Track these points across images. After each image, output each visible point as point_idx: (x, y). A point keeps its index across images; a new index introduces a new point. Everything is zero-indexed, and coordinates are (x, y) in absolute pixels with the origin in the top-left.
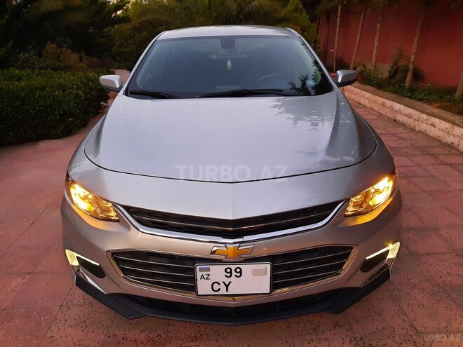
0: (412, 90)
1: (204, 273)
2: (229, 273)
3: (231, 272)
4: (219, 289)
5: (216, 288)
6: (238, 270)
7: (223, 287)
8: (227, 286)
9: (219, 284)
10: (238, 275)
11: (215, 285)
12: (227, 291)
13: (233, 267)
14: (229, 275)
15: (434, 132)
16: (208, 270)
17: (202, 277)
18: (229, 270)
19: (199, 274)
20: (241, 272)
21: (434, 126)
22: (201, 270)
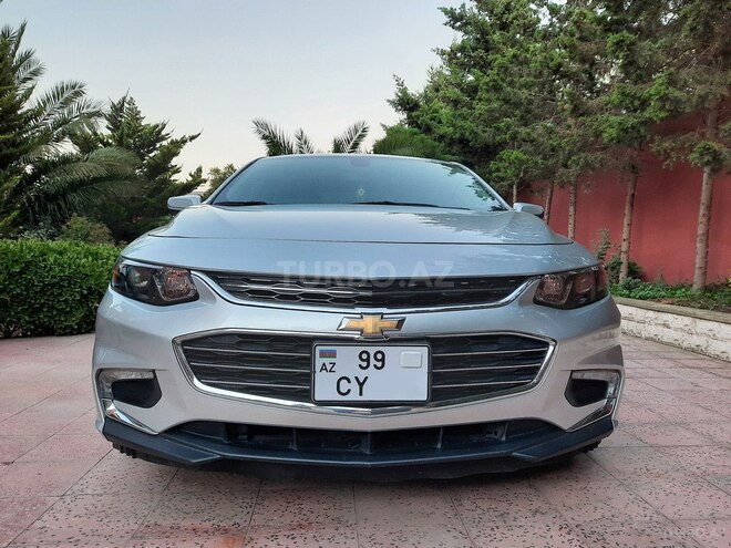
0: (628, 287)
1: (327, 361)
2: (365, 360)
3: (368, 360)
4: (349, 391)
5: (343, 390)
6: (379, 356)
7: (355, 387)
8: (361, 385)
9: (349, 382)
10: (379, 364)
11: (343, 382)
12: (361, 394)
13: (372, 350)
14: (364, 364)
15: (668, 335)
16: (333, 354)
17: (324, 368)
18: (365, 356)
19: (319, 362)
20: (383, 360)
21: (668, 327)
22: (323, 354)
